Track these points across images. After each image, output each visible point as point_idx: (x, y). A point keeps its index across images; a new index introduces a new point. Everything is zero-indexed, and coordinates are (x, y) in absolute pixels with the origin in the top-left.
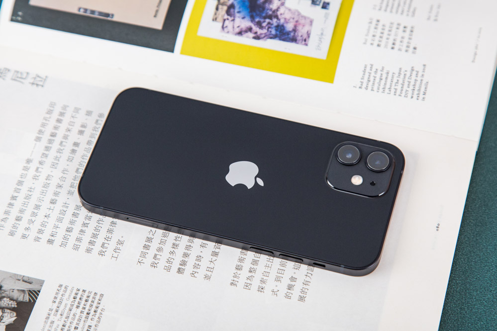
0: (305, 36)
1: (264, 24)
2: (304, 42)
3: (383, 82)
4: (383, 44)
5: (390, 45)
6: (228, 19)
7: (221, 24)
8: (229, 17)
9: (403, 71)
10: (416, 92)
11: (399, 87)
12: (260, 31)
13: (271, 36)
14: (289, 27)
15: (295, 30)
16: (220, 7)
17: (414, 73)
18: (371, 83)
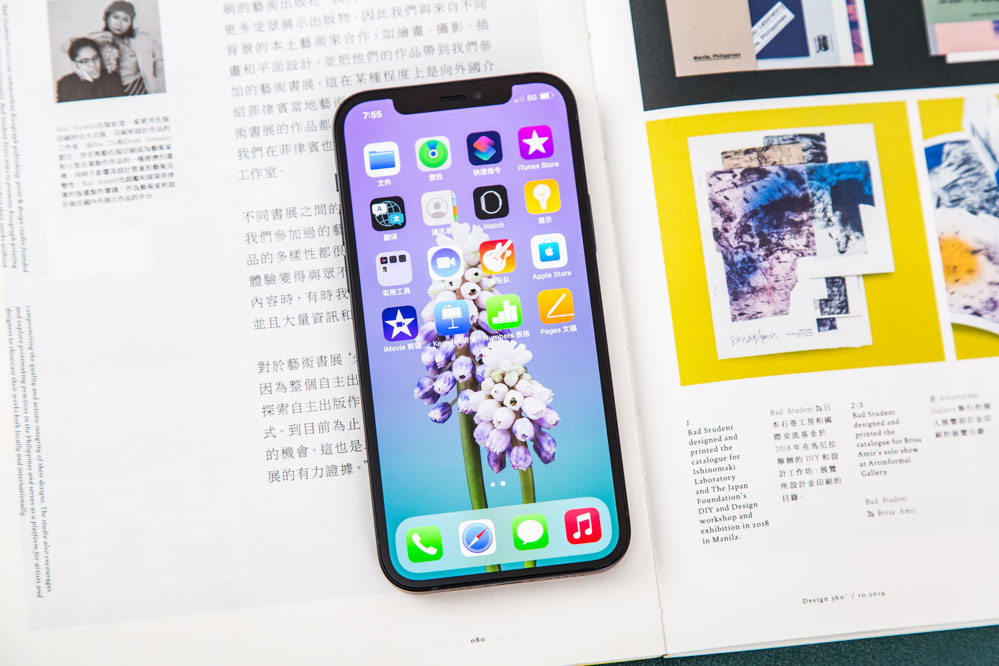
0: (750, 311)
1: (747, 238)
2: (736, 313)
3: (712, 465)
4: (783, 442)
5: (784, 455)
6: (735, 176)
7: (721, 169)
8: (739, 176)
9: (744, 491)
10: (714, 525)
11: (712, 495)
12: (731, 235)
13: (729, 257)
14: (758, 280)
15: (754, 291)
16: (754, 155)
17: (747, 511)
18: (703, 446)
